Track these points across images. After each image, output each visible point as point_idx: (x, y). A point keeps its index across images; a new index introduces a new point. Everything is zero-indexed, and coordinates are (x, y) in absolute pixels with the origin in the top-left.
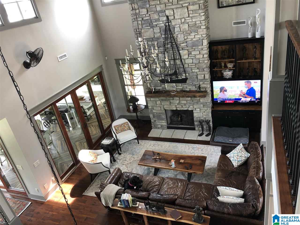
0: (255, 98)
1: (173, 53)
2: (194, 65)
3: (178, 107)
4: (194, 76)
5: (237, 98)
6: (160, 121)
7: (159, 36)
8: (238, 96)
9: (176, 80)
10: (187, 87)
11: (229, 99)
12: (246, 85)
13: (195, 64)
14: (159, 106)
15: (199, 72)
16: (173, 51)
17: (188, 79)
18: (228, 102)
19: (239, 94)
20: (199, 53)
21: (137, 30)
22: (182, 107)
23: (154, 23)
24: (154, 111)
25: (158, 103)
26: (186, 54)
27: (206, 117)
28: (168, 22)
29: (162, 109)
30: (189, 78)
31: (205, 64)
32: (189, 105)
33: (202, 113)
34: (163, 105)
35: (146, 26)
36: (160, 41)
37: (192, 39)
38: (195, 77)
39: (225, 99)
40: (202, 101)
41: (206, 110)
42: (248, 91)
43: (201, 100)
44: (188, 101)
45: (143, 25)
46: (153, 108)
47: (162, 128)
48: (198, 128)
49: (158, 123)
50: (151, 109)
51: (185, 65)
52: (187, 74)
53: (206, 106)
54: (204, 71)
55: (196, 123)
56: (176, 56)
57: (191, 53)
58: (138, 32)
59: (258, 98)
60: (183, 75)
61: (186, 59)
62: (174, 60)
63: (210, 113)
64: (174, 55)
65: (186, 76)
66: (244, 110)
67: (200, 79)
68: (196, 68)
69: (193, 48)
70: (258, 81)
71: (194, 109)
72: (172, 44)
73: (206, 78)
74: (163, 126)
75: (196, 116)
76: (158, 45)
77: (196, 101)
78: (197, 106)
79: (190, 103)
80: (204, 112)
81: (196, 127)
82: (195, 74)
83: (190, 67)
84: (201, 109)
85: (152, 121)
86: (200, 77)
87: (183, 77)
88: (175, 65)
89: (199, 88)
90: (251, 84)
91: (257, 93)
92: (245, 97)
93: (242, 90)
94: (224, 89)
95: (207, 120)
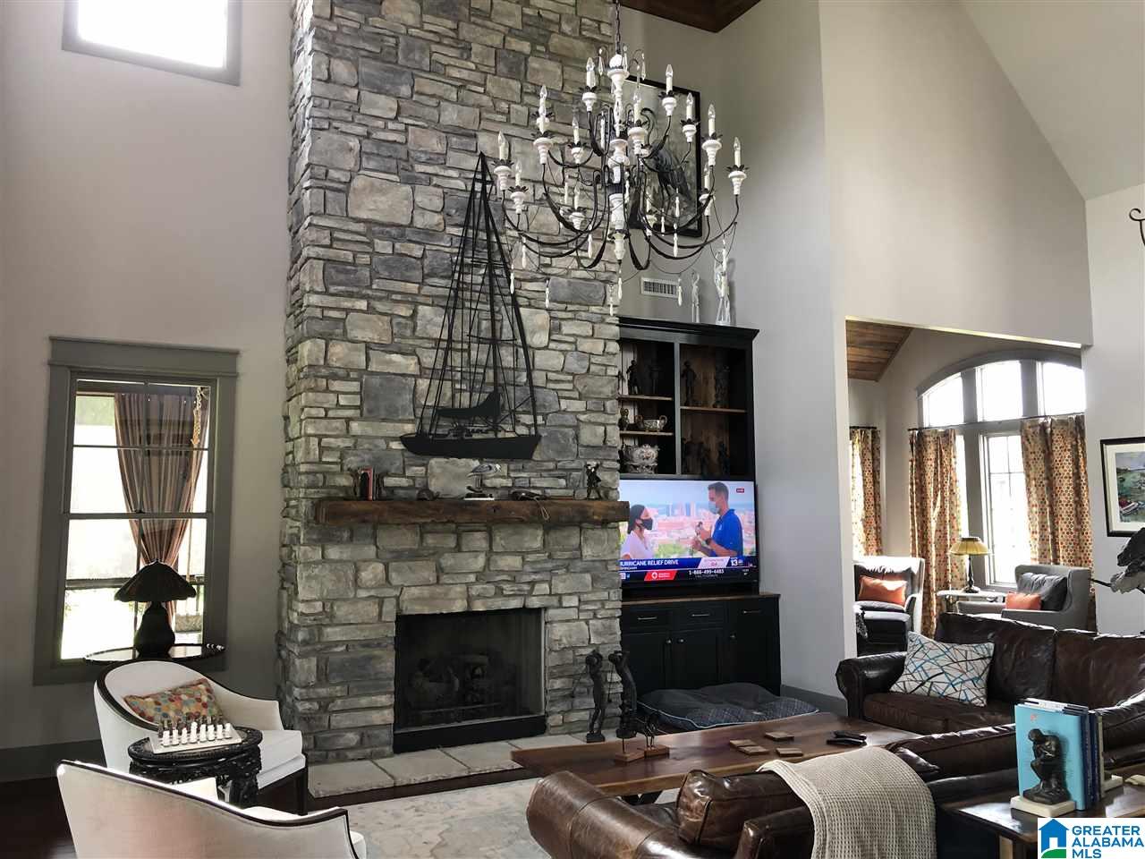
0: (740, 555)
1: (492, 310)
2: (569, 382)
3: (479, 596)
4: (566, 430)
5: (687, 556)
6: (364, 701)
7: (438, 225)
8: (690, 546)
9: (490, 439)
10: (532, 479)
11: (658, 563)
12: (712, 499)
13: (570, 378)
14: (372, 593)
15: (587, 411)
16: (492, 303)
17: (543, 440)
18: (655, 575)
19: (691, 538)
20: (591, 333)
21: (327, 172)
22: (500, 592)
23: (420, 168)
24: (332, 633)
25: (372, 573)
26: (541, 328)
27: (603, 643)
28: (484, 182)
29: (387, 612)
30: (544, 435)
31: (610, 382)
33: (583, 623)
34: (396, 587)
35: (383, 169)
36: (435, 248)
37: (569, 271)
38: (571, 432)
39: (644, 563)
40: (590, 553)
41: (603, 602)
42: (719, 523)
43: (588, 552)
44: (530, 558)
45: (367, 158)
46: (328, 610)
47: (368, 750)
48: (562, 712)
49: (340, 721)
50: (315, 620)
51: (535, 374)
52: (540, 419)
53: (604, 578)
54: (604, 411)
55: (558, 684)
56: (501, 328)
57: (560, 329)
58: (332, 181)
59: (751, 553)
60: (522, 420)
61: (539, 349)
62: (495, 342)
63: (618, 620)
64: (493, 320)
65: (535, 425)
66: (729, 598)
67: (588, 446)
68: (576, 395)
69: (570, 307)
70: (748, 486)
71: (555, 601)
72: (490, 271)
73: (609, 444)
74: (376, 732)
75: (561, 640)
76: (426, 262)
77: (567, 555)
78: (568, 582)
79: (539, 566)
80: (595, 617)
81: (553, 709)
82: (571, 420)
83: (551, 385)
84: (585, 595)
85: (307, 705)
86: (590, 436)
87: (522, 430)
88: (495, 368)
89: (593, 479)
90: (727, 497)
91: (745, 536)
92: (712, 554)
93: (701, 523)
94: (643, 517)
95: (616, 652)
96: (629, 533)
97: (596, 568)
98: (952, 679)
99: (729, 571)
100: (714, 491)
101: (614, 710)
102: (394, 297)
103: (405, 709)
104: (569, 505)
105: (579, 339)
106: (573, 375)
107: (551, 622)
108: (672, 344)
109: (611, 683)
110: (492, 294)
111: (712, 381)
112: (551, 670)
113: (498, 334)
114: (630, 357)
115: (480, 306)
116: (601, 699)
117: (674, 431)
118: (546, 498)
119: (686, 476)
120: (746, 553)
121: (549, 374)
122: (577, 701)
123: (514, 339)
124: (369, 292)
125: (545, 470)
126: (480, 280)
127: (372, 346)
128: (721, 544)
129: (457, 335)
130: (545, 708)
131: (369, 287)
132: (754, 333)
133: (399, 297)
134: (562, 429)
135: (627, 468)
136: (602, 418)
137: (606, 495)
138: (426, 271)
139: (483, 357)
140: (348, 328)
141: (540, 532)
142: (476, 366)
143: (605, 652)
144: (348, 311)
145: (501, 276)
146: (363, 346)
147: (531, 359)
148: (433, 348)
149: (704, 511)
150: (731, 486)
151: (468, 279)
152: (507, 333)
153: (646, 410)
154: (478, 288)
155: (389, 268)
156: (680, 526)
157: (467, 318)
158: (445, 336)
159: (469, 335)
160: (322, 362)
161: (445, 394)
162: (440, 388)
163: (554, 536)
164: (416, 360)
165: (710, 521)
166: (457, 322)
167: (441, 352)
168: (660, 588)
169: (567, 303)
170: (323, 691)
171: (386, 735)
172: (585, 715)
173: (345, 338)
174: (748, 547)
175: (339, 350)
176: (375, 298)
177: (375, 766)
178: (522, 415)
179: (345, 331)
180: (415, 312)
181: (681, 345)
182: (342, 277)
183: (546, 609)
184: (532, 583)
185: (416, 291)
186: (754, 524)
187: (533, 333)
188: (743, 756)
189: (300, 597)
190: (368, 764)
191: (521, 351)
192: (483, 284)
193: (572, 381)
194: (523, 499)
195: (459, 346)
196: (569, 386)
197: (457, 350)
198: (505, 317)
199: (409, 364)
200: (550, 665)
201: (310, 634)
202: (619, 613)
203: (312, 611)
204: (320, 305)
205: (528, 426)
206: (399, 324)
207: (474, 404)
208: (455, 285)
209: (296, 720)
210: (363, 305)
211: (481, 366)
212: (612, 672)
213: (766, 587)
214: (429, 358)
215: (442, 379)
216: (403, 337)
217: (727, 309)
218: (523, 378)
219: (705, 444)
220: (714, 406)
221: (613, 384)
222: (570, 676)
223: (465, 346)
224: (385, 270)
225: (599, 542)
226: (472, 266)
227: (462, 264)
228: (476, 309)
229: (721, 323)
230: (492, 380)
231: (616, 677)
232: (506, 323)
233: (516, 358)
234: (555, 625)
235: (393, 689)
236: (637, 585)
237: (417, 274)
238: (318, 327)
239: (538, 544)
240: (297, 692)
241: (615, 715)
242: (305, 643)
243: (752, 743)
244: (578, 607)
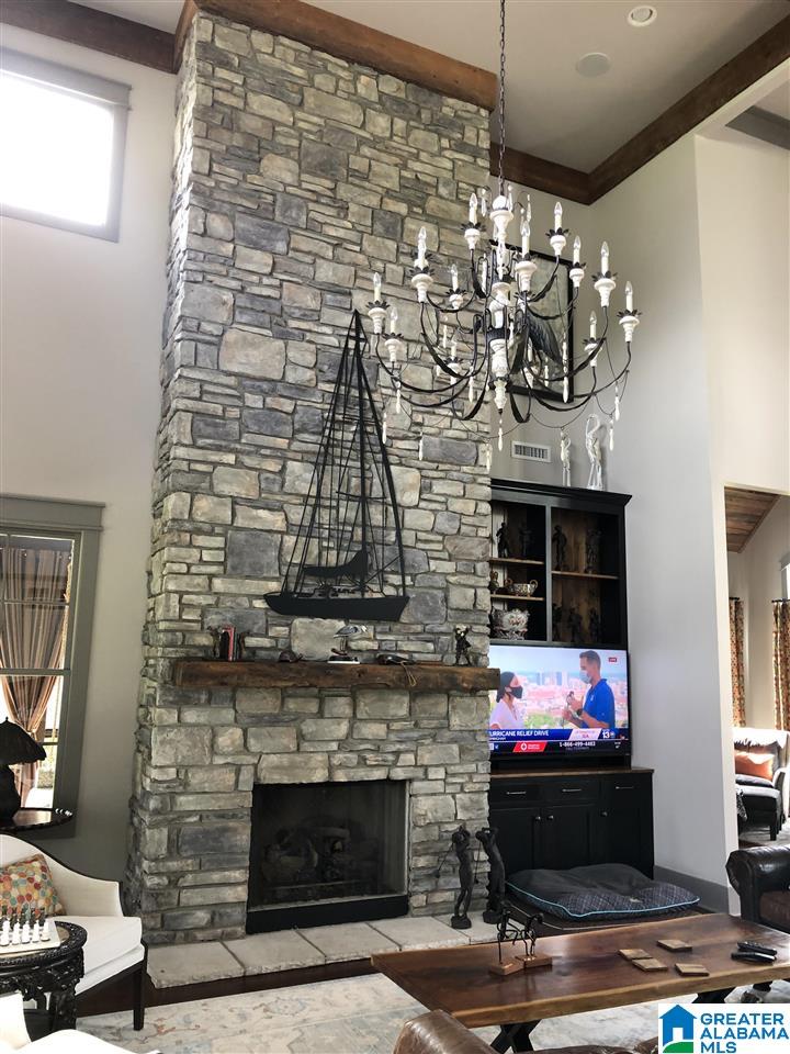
0: (612, 728)
1: (362, 468)
2: (439, 542)
3: (341, 766)
4: (435, 592)
5: (558, 727)
6: (216, 877)
7: (309, 381)
8: (560, 716)
9: (357, 599)
10: (400, 643)
11: (528, 734)
12: (583, 668)
13: (440, 538)
14: (229, 760)
15: (457, 573)
16: (363, 460)
17: (411, 602)
18: (524, 747)
20: (462, 493)
21: (199, 325)
22: (362, 762)
23: (293, 324)
24: (185, 802)
25: (229, 738)
26: (412, 486)
27: (471, 819)
28: (358, 340)
29: (244, 781)
30: (412, 596)
32: (398, 746)
33: (450, 797)
35: (256, 323)
36: (306, 404)
37: (441, 430)
38: (440, 594)
39: (513, 734)
40: (458, 722)
41: (471, 775)
42: (591, 692)
43: (455, 721)
44: (396, 726)
45: (240, 313)
46: (182, 777)
47: (219, 931)
48: (427, 892)
49: (189, 897)
50: (168, 787)
51: (405, 533)
52: (408, 579)
53: (471, 750)
54: (475, 573)
55: (422, 862)
56: (371, 485)
57: (431, 487)
58: (204, 333)
59: (623, 725)
60: (390, 581)
61: (409, 508)
62: (364, 500)
63: (486, 794)
64: (363, 478)
65: (404, 585)
66: (600, 772)
67: (457, 609)
68: (446, 556)
69: (441, 467)
70: (620, 655)
71: (420, 773)
72: (362, 429)
73: (479, 608)
74: (229, 910)
75: (426, 815)
76: (297, 417)
77: (434, 723)
78: (434, 753)
79: (404, 735)
80: (462, 790)
81: (416, 888)
82: (440, 582)
83: (421, 545)
84: (452, 768)
85: (156, 880)
86: (460, 598)
87: (389, 591)
88: (364, 526)
89: (462, 644)
90: (599, 667)
91: (617, 707)
92: (584, 725)
93: (572, 693)
94: (512, 685)
95: (484, 829)
96: (498, 700)
97: (464, 739)
99: (600, 743)
100: (586, 659)
101: (480, 891)
102: (263, 451)
103: (260, 886)
104: (439, 671)
105: (450, 500)
106: (444, 535)
107: (415, 796)
108: (544, 508)
109: (478, 861)
110: (363, 451)
111: (583, 545)
112: (415, 846)
113: (368, 492)
114: (500, 520)
115: (350, 463)
116: (467, 880)
117: (544, 596)
118: (413, 663)
119: (556, 643)
120: (618, 725)
121: (419, 534)
122: (441, 881)
123: (384, 497)
124: (238, 446)
125: (413, 634)
126: (351, 437)
127: (239, 500)
128: (592, 714)
129: (325, 492)
130: (407, 888)
131: (238, 441)
132: (627, 498)
133: (268, 452)
134: (430, 591)
135: (496, 633)
136: (472, 580)
137: (476, 661)
138: (297, 426)
139: (352, 515)
140: (215, 482)
141: (406, 699)
142: (344, 523)
143: (472, 829)
144: (215, 464)
145: (373, 433)
146: (229, 501)
147: (400, 518)
148: (300, 504)
149: (576, 680)
150: (603, 654)
151: (339, 435)
152: (377, 491)
153: (516, 574)
154: (349, 445)
155: (258, 422)
156: (550, 696)
157: (336, 475)
158: (314, 492)
159: (338, 492)
160: (186, 517)
161: (312, 553)
162: (307, 544)
163: (421, 703)
164: (283, 517)
165: (582, 691)
166: (327, 479)
167: (309, 509)
168: (530, 761)
169: (438, 462)
170: (174, 865)
171: (239, 914)
172: (450, 896)
173: (211, 492)
174: (620, 719)
175: (204, 504)
176: (242, 452)
177: (225, 950)
178: (391, 576)
179: (211, 485)
180: (284, 467)
181: (553, 508)
182: (210, 430)
183: (411, 781)
184: (397, 753)
185: (285, 446)
186: (626, 695)
187: (404, 491)
189: (154, 762)
190: (217, 946)
191: (391, 509)
192: (353, 441)
193: (442, 542)
194: (389, 663)
195: (327, 503)
196: (440, 547)
197: (325, 507)
198: (376, 475)
199: (275, 521)
200: (414, 841)
201: (162, 802)
202: (487, 787)
203: (165, 778)
204: (187, 457)
205: (396, 587)
206: (267, 479)
207: (342, 563)
208: (325, 441)
209: (144, 897)
210: (231, 458)
211: (349, 525)
212: (479, 850)
213: (639, 761)
214: (296, 514)
215: (309, 536)
216: (272, 493)
217: (599, 474)
218: (392, 537)
219: (576, 611)
220: (586, 572)
221: (483, 546)
222: (435, 854)
223: (334, 503)
224: (255, 424)
225: (468, 710)
226: (344, 422)
227: (333, 421)
228: (346, 466)
229: (593, 488)
230: (360, 539)
231: (484, 856)
232: (376, 480)
233: (386, 517)
234: (420, 798)
235: (248, 864)
236: (505, 756)
237: (288, 430)
238: (183, 480)
239: (404, 712)
240: (145, 864)
241: (482, 897)
242: (157, 812)
244: (444, 780)
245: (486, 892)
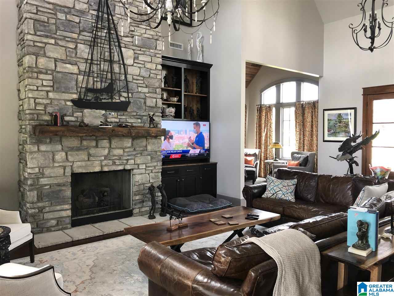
0: (204, 149)
1: (110, 48)
2: (142, 80)
3: (106, 165)
4: (141, 100)
5: (185, 149)
6: (58, 208)
7: (85, 9)
8: (186, 145)
9: (110, 102)
10: (127, 119)
11: (175, 152)
12: (194, 128)
13: (142, 78)
14: (61, 164)
15: (149, 92)
16: (110, 45)
17: (131, 104)
18: (173, 156)
19: (187, 142)
20: (150, 61)
22: (114, 163)
24: (43, 181)
25: (60, 156)
26: (131, 57)
27: (155, 182)
29: (68, 172)
30: (132, 101)
31: (158, 81)
32: (128, 157)
33: (147, 175)
34: (71, 162)
36: (85, 19)
37: (142, 34)
38: (143, 101)
39: (170, 152)
41: (155, 167)
42: (196, 137)
43: (149, 148)
44: (127, 150)
46: (41, 171)
47: (61, 227)
48: (139, 208)
49: (47, 216)
50: (35, 176)
51: (128, 76)
52: (130, 95)
53: (155, 158)
54: (156, 93)
55: (137, 198)
56: (114, 56)
57: (138, 58)
59: (208, 148)
60: (123, 95)
61: (130, 66)
62: (111, 62)
63: (161, 173)
64: (110, 52)
65: (128, 97)
66: (200, 164)
67: (149, 107)
68: (144, 85)
69: (142, 49)
70: (207, 123)
71: (136, 167)
72: (109, 31)
73: (158, 106)
74: (64, 219)
75: (139, 181)
76: (81, 25)
77: (141, 149)
78: (141, 159)
79: (130, 153)
80: (152, 172)
81: (135, 207)
82: (142, 96)
83: (135, 81)
84: (148, 164)
85: (33, 211)
86: (150, 102)
87: (123, 99)
88: (111, 72)
89: (152, 120)
90: (200, 128)
91: (205, 142)
92: (194, 148)
93: (190, 137)
94: (169, 135)
95: (160, 185)
96: (164, 140)
97: (152, 154)
98: (284, 192)
99: (200, 154)
100: (195, 125)
101: (158, 206)
102: (67, 39)
103: (75, 210)
104: (142, 130)
105: (146, 63)
106: (144, 77)
107: (135, 175)
108: (181, 68)
109: (158, 196)
110: (110, 41)
111: (195, 84)
112: (135, 192)
113: (112, 58)
115: (105, 46)
116: (154, 202)
117: (181, 102)
118: (133, 127)
119: (185, 119)
120: (206, 148)
121: (134, 77)
122: (144, 204)
123: (119, 61)
124: (55, 36)
125: (133, 116)
126: (104, 35)
127: (58, 60)
128: (197, 144)
129: (95, 58)
130: (132, 207)
131: (55, 34)
132: (211, 66)
133: (69, 39)
134: (139, 99)
135: (164, 116)
136: (155, 96)
137: (157, 126)
138: (81, 29)
139: (106, 68)
140: (46, 51)
141: (130, 140)
142: (103, 71)
143: (156, 185)
144: (46, 44)
145: (114, 34)
146: (53, 60)
147: (126, 70)
148: (84, 63)
149: (192, 132)
150: (201, 123)
151: (99, 34)
152: (116, 58)
153: (171, 94)
154: (104, 38)
155: (64, 26)
156: (183, 138)
157: (99, 51)
158: (90, 57)
159: (100, 58)
160: (34, 66)
161: (90, 83)
162: (88, 80)
163: (136, 142)
164: (77, 67)
165: (194, 136)
166: (95, 52)
167: (88, 65)
168: (175, 161)
169: (141, 47)
170: (40, 204)
171: (68, 220)
172: (148, 209)
173: (45, 55)
174: (207, 146)
175: (42, 61)
176: (58, 39)
177: (64, 233)
178: (123, 93)
179: (45, 53)
180: (76, 46)
181: (184, 68)
182: (42, 28)
183: (133, 169)
184: (127, 160)
185: (76, 37)
186: (209, 137)
187: (127, 59)
188: (217, 226)
189: (28, 166)
190: (61, 232)
191: (122, 66)
192: (106, 36)
193: (143, 80)
194: (124, 127)
195: (96, 62)
196: (142, 82)
197: (95, 64)
198: (115, 52)
199: (74, 69)
200: (134, 191)
201: (33, 181)
202: (161, 171)
203: (34, 172)
204: (32, 40)
205: (125, 98)
206: (69, 51)
207: (103, 87)
208: (94, 36)
209: (28, 217)
210: (53, 41)
211: (105, 72)
212: (158, 192)
213: (212, 160)
214: (83, 67)
215: (89, 76)
216: (71, 57)
217: (201, 56)
218: (123, 77)
219: (192, 108)
220: (196, 93)
221: (159, 82)
222: (142, 194)
223: (99, 63)
224: (63, 27)
225: (154, 144)
226: (102, 28)
227: (97, 27)
228: (103, 47)
229: (199, 61)
230: (110, 78)
231: (160, 194)
232: (116, 54)
233: (120, 69)
234: (136, 175)
235: (71, 202)
236: (167, 160)
237: (77, 30)
238: (31, 50)
239: (129, 145)
240: (28, 205)
241: (159, 208)
242: (31, 185)
243: (218, 220)
244: (145, 169)
245: (160, 206)
